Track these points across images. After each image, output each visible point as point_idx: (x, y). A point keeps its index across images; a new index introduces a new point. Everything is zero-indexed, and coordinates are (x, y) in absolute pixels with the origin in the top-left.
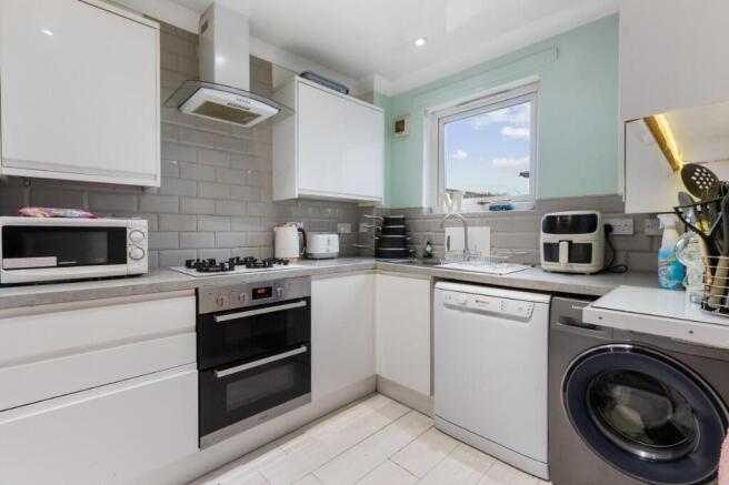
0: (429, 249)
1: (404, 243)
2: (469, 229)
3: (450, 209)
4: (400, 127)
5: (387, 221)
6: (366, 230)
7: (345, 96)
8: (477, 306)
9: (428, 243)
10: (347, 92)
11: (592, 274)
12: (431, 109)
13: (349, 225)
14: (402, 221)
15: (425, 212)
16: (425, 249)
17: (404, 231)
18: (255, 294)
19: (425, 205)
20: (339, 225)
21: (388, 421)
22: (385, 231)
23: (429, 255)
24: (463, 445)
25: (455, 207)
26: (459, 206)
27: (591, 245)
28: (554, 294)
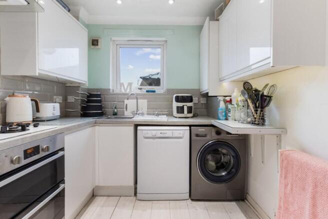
0: (116, 111)
1: (100, 108)
2: (139, 100)
3: (126, 90)
4: (95, 43)
5: (91, 95)
6: (73, 101)
7: (67, 12)
8: (161, 135)
9: (115, 108)
10: (69, 11)
11: (192, 117)
12: (114, 38)
13: (61, 97)
14: (99, 96)
15: (111, 91)
16: (114, 111)
17: (100, 101)
18: (27, 154)
19: (111, 88)
20: (55, 97)
21: (113, 208)
22: (89, 101)
23: (115, 114)
24: (154, 202)
25: (128, 90)
26: (130, 89)
27: (192, 107)
28: (190, 126)
